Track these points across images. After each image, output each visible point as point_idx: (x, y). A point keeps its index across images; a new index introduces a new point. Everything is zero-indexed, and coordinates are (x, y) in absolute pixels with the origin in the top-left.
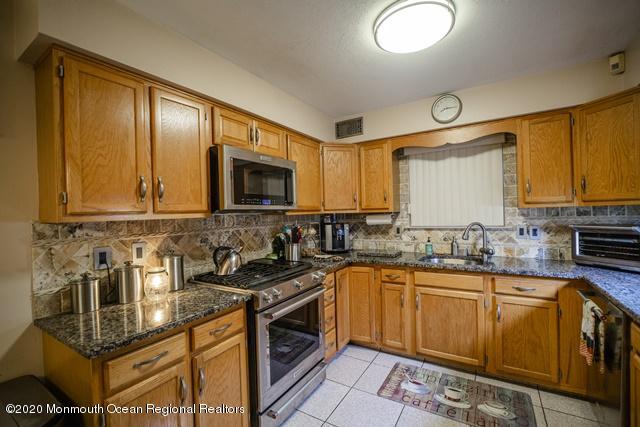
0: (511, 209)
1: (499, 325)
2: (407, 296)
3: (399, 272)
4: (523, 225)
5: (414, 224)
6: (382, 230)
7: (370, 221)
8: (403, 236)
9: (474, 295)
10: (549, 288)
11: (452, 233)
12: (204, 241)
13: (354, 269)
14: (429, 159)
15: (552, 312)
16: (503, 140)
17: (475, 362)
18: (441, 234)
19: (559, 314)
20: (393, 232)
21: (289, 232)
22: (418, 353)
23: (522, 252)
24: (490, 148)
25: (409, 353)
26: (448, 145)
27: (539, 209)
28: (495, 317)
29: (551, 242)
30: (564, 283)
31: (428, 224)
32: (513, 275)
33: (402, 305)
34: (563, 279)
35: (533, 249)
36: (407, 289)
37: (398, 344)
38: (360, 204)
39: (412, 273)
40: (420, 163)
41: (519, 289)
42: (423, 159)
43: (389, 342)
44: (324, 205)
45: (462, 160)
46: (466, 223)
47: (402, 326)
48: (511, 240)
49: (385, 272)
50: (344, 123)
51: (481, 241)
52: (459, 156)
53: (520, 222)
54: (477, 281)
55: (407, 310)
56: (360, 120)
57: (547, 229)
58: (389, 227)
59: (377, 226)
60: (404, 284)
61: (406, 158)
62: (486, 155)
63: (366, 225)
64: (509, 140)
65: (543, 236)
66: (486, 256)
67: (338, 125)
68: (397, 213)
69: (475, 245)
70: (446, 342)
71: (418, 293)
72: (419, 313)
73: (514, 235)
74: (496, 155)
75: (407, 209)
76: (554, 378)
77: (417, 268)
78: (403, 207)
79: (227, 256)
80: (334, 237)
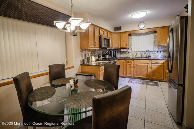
0: (155, 47)
1: (152, 70)
2: (132, 66)
3: (130, 61)
4: (158, 50)
5: (133, 51)
6: (124, 52)
7: (122, 50)
8: (130, 54)
9: (147, 64)
10: (162, 62)
11: (142, 52)
12: (94, 54)
13: (120, 60)
14: (137, 36)
15: (163, 66)
16: (154, 32)
17: (147, 77)
18: (139, 53)
19: (164, 67)
20: (127, 53)
21: (107, 52)
22: (135, 77)
23: (157, 56)
24: (151, 33)
25: (132, 77)
26: (142, 33)
27: (162, 47)
28: (151, 68)
29: (164, 54)
30: (165, 61)
31: (136, 51)
32: (155, 60)
33: (131, 67)
34: (165, 60)
35: (160, 55)
36: (132, 64)
37: (130, 76)
38: (120, 46)
39: (134, 61)
40: (134, 37)
41: (156, 62)
42: (135, 36)
43: (128, 75)
44: (112, 47)
45: (145, 36)
46: (145, 50)
47: (131, 72)
48: (155, 54)
49: (127, 61)
50: (116, 27)
51: (148, 54)
52: (144, 35)
53: (157, 50)
54: (148, 61)
55: (132, 68)
56: (121, 27)
57: (163, 51)
58: (127, 51)
59: (123, 51)
60: (132, 63)
61: (131, 35)
62: (150, 35)
63: (121, 51)
64: (155, 32)
65: (162, 53)
66: (149, 57)
67: (115, 28)
68: (129, 48)
69: (147, 55)
70: (141, 74)
71: (135, 65)
72: (135, 69)
73: (156, 53)
74: (152, 35)
75: (131, 47)
76: (163, 79)
77: (135, 59)
78: (130, 47)
79: (100, 56)
80: (114, 54)
